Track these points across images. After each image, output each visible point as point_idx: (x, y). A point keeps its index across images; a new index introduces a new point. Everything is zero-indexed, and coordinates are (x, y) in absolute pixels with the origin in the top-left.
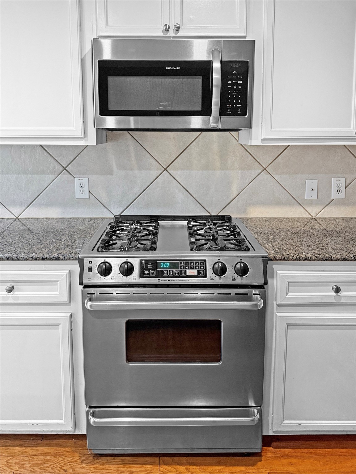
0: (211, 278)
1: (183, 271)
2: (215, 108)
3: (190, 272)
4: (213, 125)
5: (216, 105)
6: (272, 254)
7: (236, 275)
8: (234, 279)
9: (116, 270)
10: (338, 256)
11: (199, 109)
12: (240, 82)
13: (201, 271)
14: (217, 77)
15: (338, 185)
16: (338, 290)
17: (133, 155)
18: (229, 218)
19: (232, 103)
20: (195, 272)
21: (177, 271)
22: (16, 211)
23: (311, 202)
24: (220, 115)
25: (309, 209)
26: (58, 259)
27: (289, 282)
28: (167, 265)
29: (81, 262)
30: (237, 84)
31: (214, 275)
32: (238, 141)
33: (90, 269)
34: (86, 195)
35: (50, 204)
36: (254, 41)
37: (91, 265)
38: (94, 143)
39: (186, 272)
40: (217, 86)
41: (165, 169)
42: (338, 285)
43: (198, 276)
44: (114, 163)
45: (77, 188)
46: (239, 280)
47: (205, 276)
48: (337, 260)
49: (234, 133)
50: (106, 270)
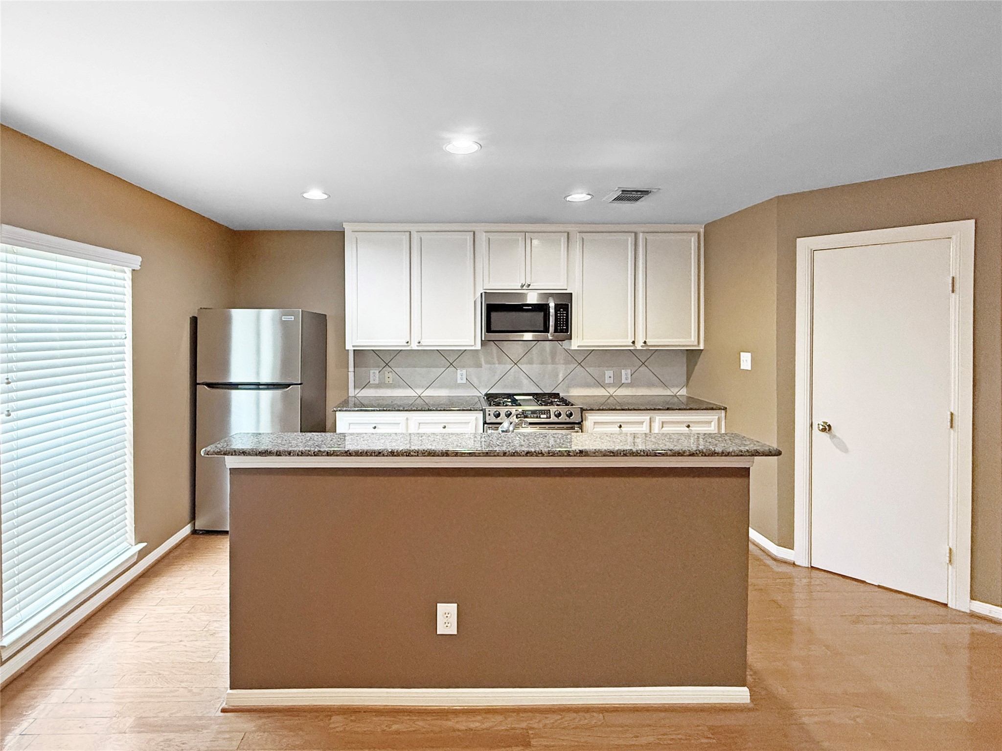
0: (553, 419)
1: (539, 415)
2: (552, 329)
3: (542, 416)
4: (550, 338)
5: (552, 326)
6: (585, 407)
7: (567, 417)
8: (566, 419)
9: (503, 415)
10: (619, 408)
11: (542, 329)
12: (565, 315)
13: (548, 416)
14: (552, 311)
15: (626, 374)
16: (620, 427)
17: (495, 355)
18: (558, 394)
19: (560, 326)
20: (545, 416)
21: (535, 415)
22: (419, 391)
23: (609, 385)
24: (555, 332)
25: (609, 390)
26: (471, 410)
27: (595, 423)
28: (530, 413)
29: (484, 411)
30: (563, 316)
31: (555, 417)
32: (562, 346)
33: (489, 415)
34: (464, 381)
35: (441, 387)
36: (571, 294)
37: (489, 412)
38: (480, 348)
39: (540, 416)
40: (552, 316)
41: (516, 364)
42: (621, 424)
43: (547, 418)
44: (483, 360)
45: (459, 376)
46: (568, 420)
47: (550, 418)
48: (619, 410)
49: (560, 342)
50: (498, 415)
